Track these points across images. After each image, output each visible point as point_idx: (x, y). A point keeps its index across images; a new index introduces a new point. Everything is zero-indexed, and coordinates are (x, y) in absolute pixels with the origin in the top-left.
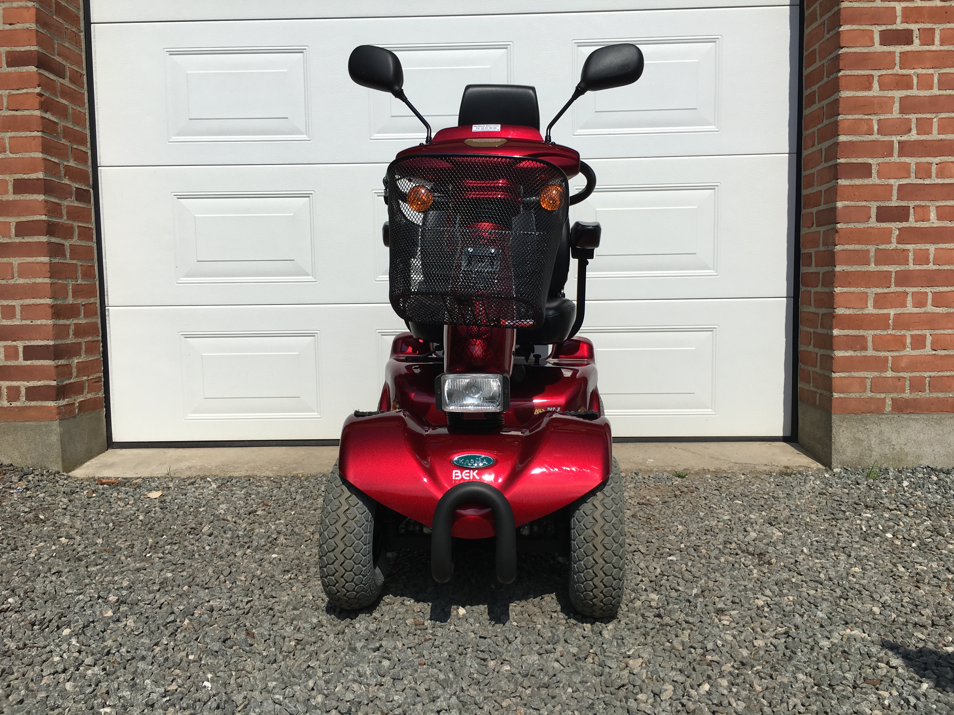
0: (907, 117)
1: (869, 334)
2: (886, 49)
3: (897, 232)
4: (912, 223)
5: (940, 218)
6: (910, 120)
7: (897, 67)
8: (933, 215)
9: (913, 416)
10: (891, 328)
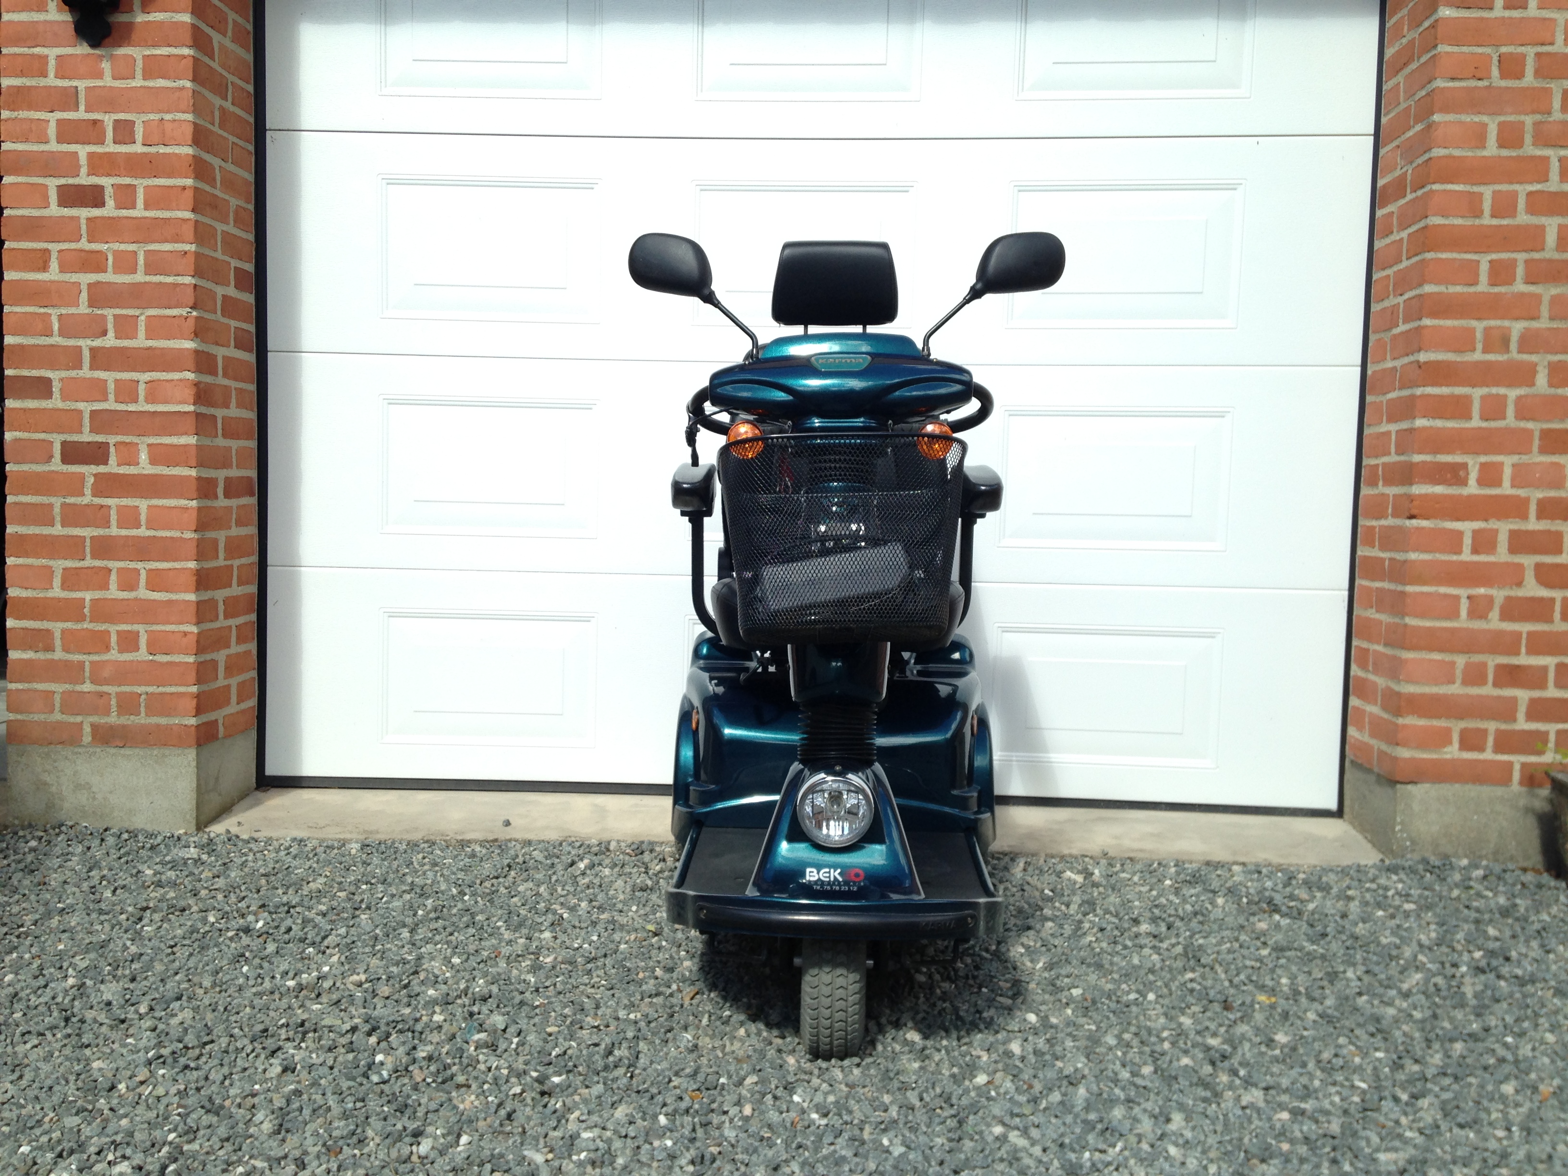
0: (100, 312)
1: (57, 627)
2: (67, 212)
3: (92, 480)
4: (113, 466)
5: (153, 461)
6: (104, 317)
7: (84, 240)
8: (143, 456)
9: (122, 751)
10: (88, 619)
